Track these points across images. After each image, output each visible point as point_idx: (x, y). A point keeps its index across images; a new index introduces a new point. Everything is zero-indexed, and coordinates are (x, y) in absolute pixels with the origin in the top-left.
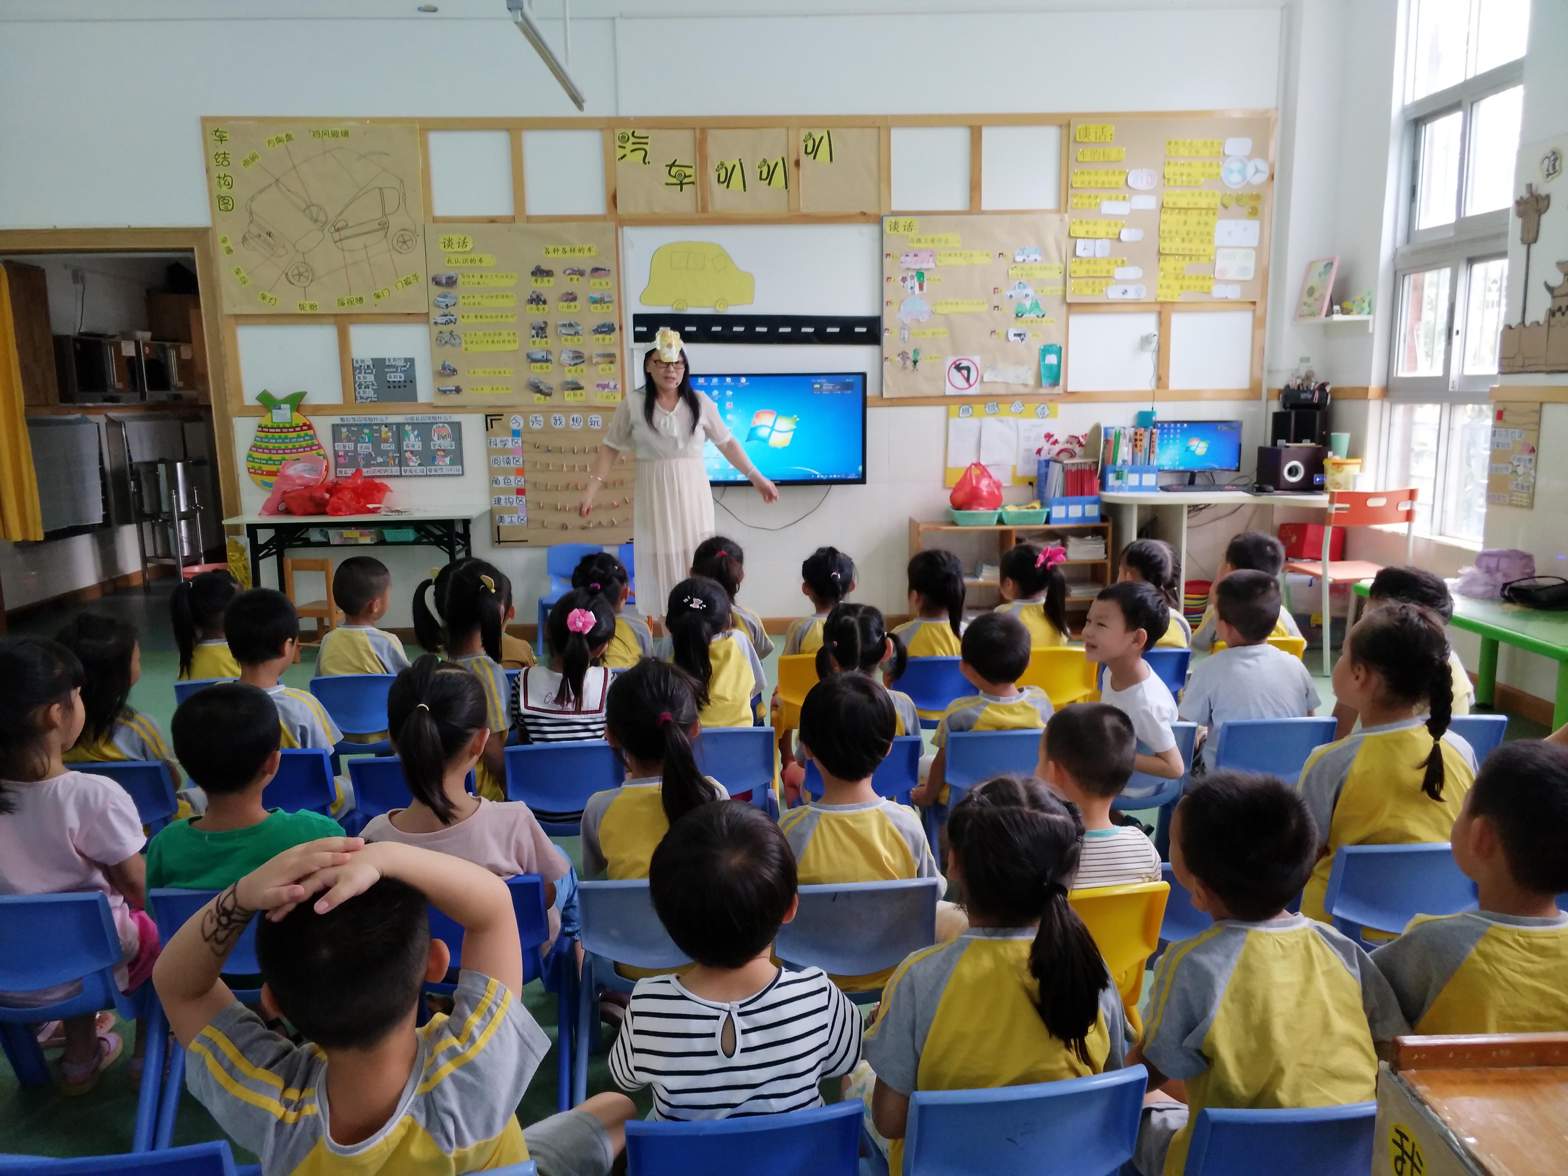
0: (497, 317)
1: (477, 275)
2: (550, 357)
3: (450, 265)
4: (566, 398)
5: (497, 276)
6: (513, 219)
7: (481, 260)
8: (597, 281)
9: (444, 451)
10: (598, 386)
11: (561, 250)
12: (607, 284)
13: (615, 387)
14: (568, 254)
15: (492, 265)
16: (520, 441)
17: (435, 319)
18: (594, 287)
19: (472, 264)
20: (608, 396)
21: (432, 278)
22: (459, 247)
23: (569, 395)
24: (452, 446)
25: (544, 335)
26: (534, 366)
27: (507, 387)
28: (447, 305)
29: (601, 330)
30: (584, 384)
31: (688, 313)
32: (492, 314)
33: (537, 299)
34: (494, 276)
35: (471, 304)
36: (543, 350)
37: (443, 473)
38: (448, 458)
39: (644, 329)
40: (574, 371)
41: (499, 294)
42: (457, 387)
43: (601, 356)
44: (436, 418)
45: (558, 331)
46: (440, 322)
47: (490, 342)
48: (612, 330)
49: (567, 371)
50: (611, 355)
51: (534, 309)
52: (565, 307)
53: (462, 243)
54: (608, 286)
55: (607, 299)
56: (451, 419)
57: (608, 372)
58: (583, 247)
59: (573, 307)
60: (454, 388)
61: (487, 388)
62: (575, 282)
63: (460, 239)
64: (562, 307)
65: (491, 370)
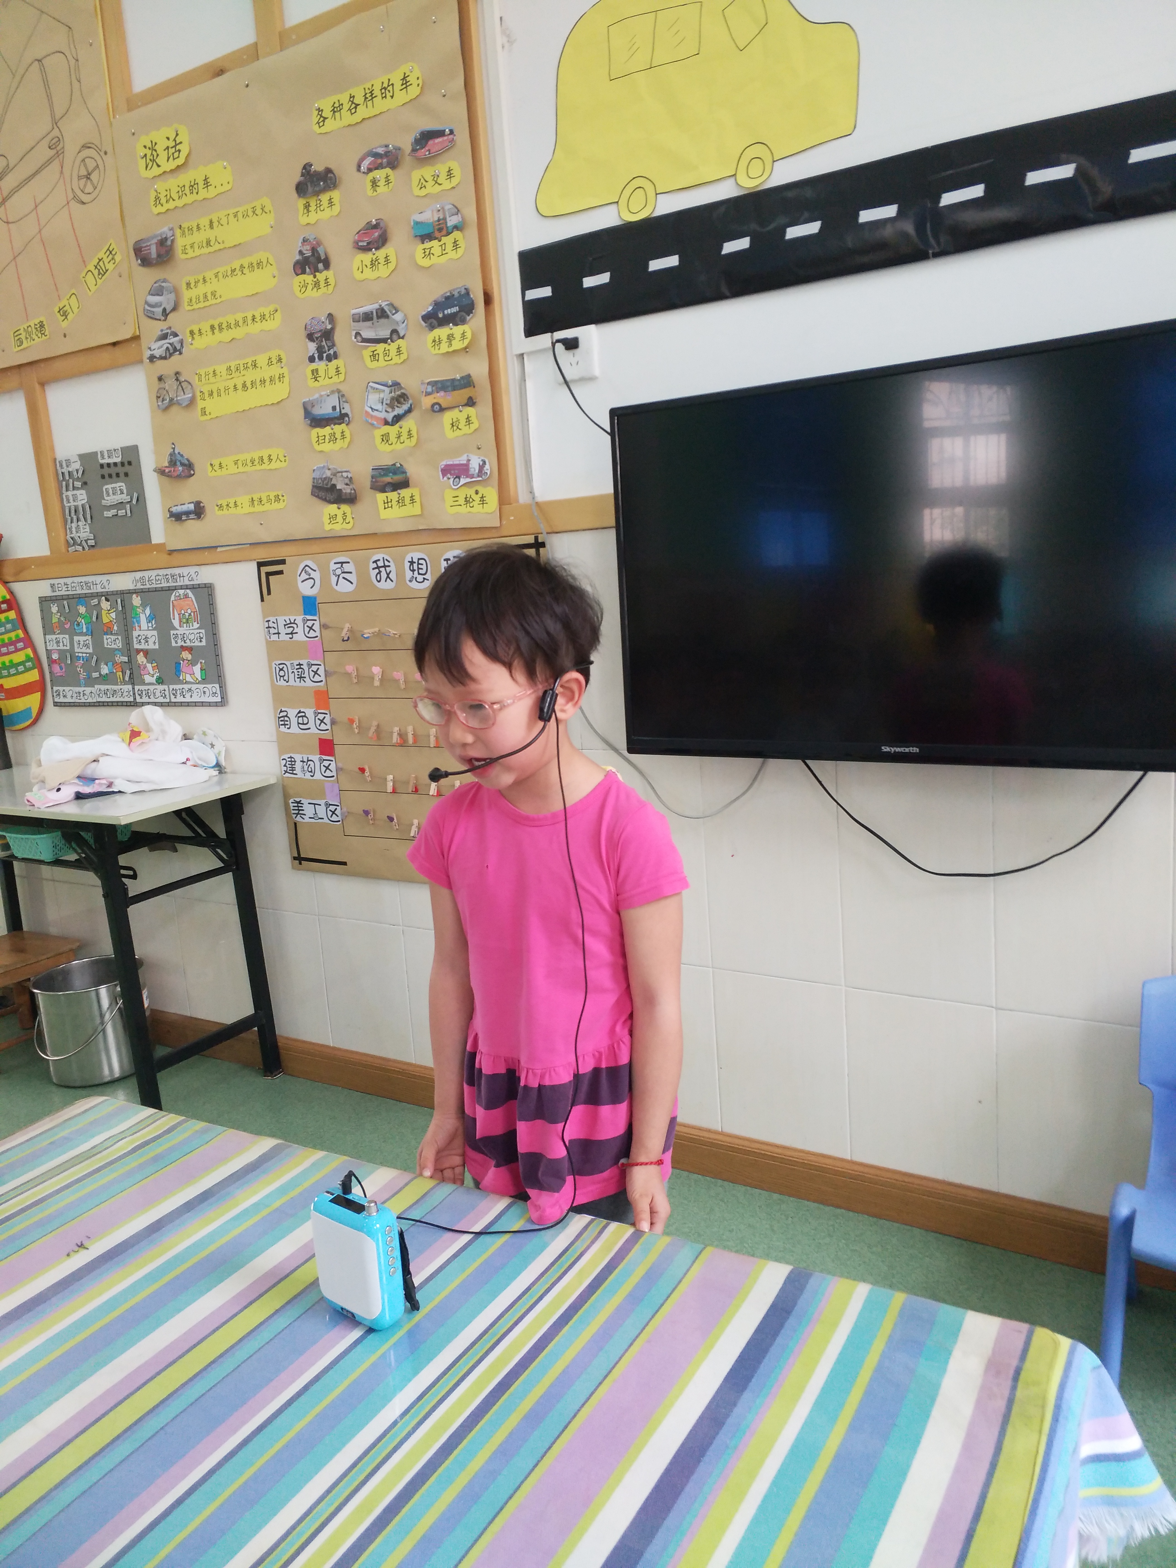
0: (245, 320)
1: (204, 222)
2: (347, 410)
3: (160, 209)
4: (384, 514)
5: (236, 215)
6: (251, 53)
7: (206, 183)
8: (427, 172)
9: (190, 649)
10: (446, 471)
11: (346, 106)
12: (450, 174)
13: (481, 467)
14: (363, 112)
15: (227, 187)
16: (317, 624)
17: (150, 348)
18: (423, 192)
19: (194, 197)
20: (468, 496)
21: (134, 250)
22: (168, 158)
23: (388, 502)
24: (204, 640)
25: (331, 352)
26: (318, 437)
27: (276, 494)
28: (164, 310)
29: (441, 315)
30: (413, 470)
31: (659, 212)
32: (239, 317)
33: (312, 258)
34: (231, 216)
35: (202, 299)
36: (333, 392)
37: (195, 699)
38: (199, 666)
39: (545, 292)
40: (393, 438)
41: (245, 262)
42: (198, 504)
43: (448, 387)
44: (172, 576)
45: (358, 334)
46: (157, 353)
47: (239, 386)
48: (468, 308)
49: (378, 440)
50: (467, 382)
51: (310, 287)
52: (366, 266)
53: (172, 148)
54: (455, 181)
55: (452, 221)
56: (195, 578)
57: (466, 430)
58: (389, 80)
59: (382, 261)
60: (192, 507)
61: (244, 500)
62: (382, 189)
63: (168, 139)
64: (361, 268)
65: (248, 456)
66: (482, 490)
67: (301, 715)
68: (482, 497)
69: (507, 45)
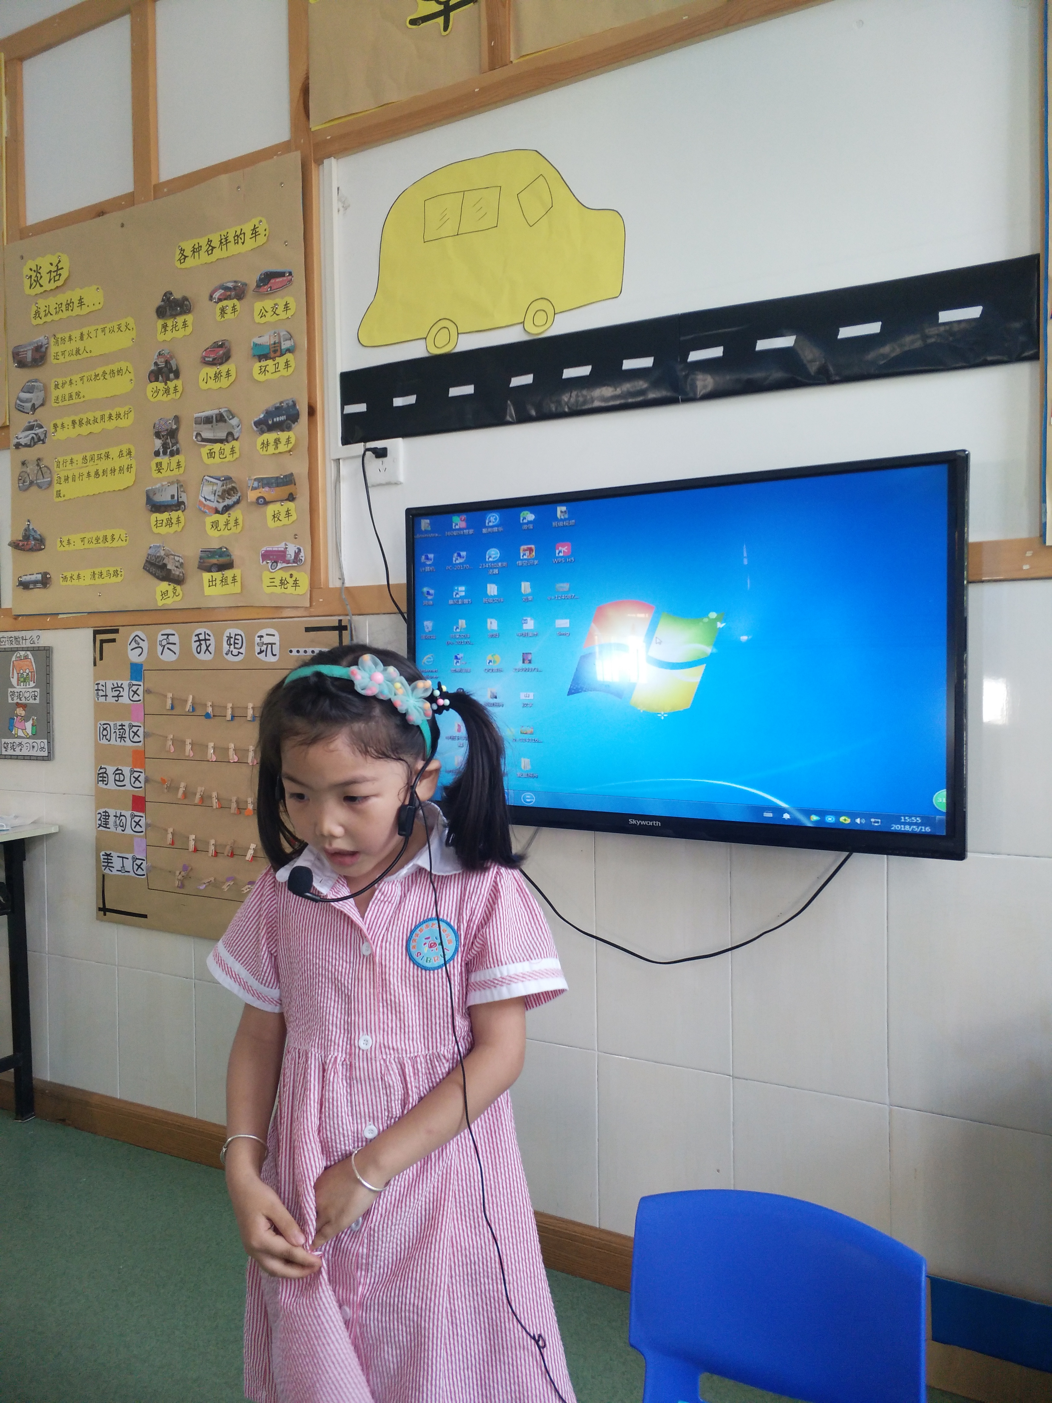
0: (102, 417)
1: (76, 334)
2: (184, 498)
3: (38, 321)
4: (208, 591)
5: (103, 330)
6: (128, 200)
7: (81, 302)
8: (268, 304)
9: (24, 706)
10: (266, 556)
11: (205, 248)
12: (286, 307)
13: (297, 554)
14: (217, 254)
15: (98, 307)
16: (141, 688)
17: (17, 437)
18: (263, 320)
19: (70, 313)
20: (284, 579)
21: (13, 353)
22: (50, 280)
23: (212, 581)
24: (38, 698)
25: (175, 448)
26: (157, 521)
27: (115, 569)
28: (34, 405)
29: (270, 422)
30: (237, 553)
31: (459, 349)
32: (98, 414)
33: (166, 369)
34: (100, 331)
35: (67, 398)
36: (172, 483)
37: (25, 752)
38: (31, 722)
39: (361, 408)
40: (221, 525)
41: (107, 369)
42: (45, 575)
43: (272, 483)
44: (16, 638)
45: (198, 434)
46: (23, 441)
47: (92, 474)
48: (294, 418)
49: (208, 526)
50: (288, 480)
51: (161, 393)
52: (210, 378)
53: (54, 272)
54: (290, 313)
55: (285, 345)
56: (36, 641)
57: (285, 521)
58: (241, 230)
59: (224, 374)
60: (39, 577)
61: (87, 573)
62: (229, 316)
63: (51, 264)
64: (205, 379)
65: (93, 535)
66: (296, 574)
67: (118, 772)
68: (296, 580)
69: (342, 209)
